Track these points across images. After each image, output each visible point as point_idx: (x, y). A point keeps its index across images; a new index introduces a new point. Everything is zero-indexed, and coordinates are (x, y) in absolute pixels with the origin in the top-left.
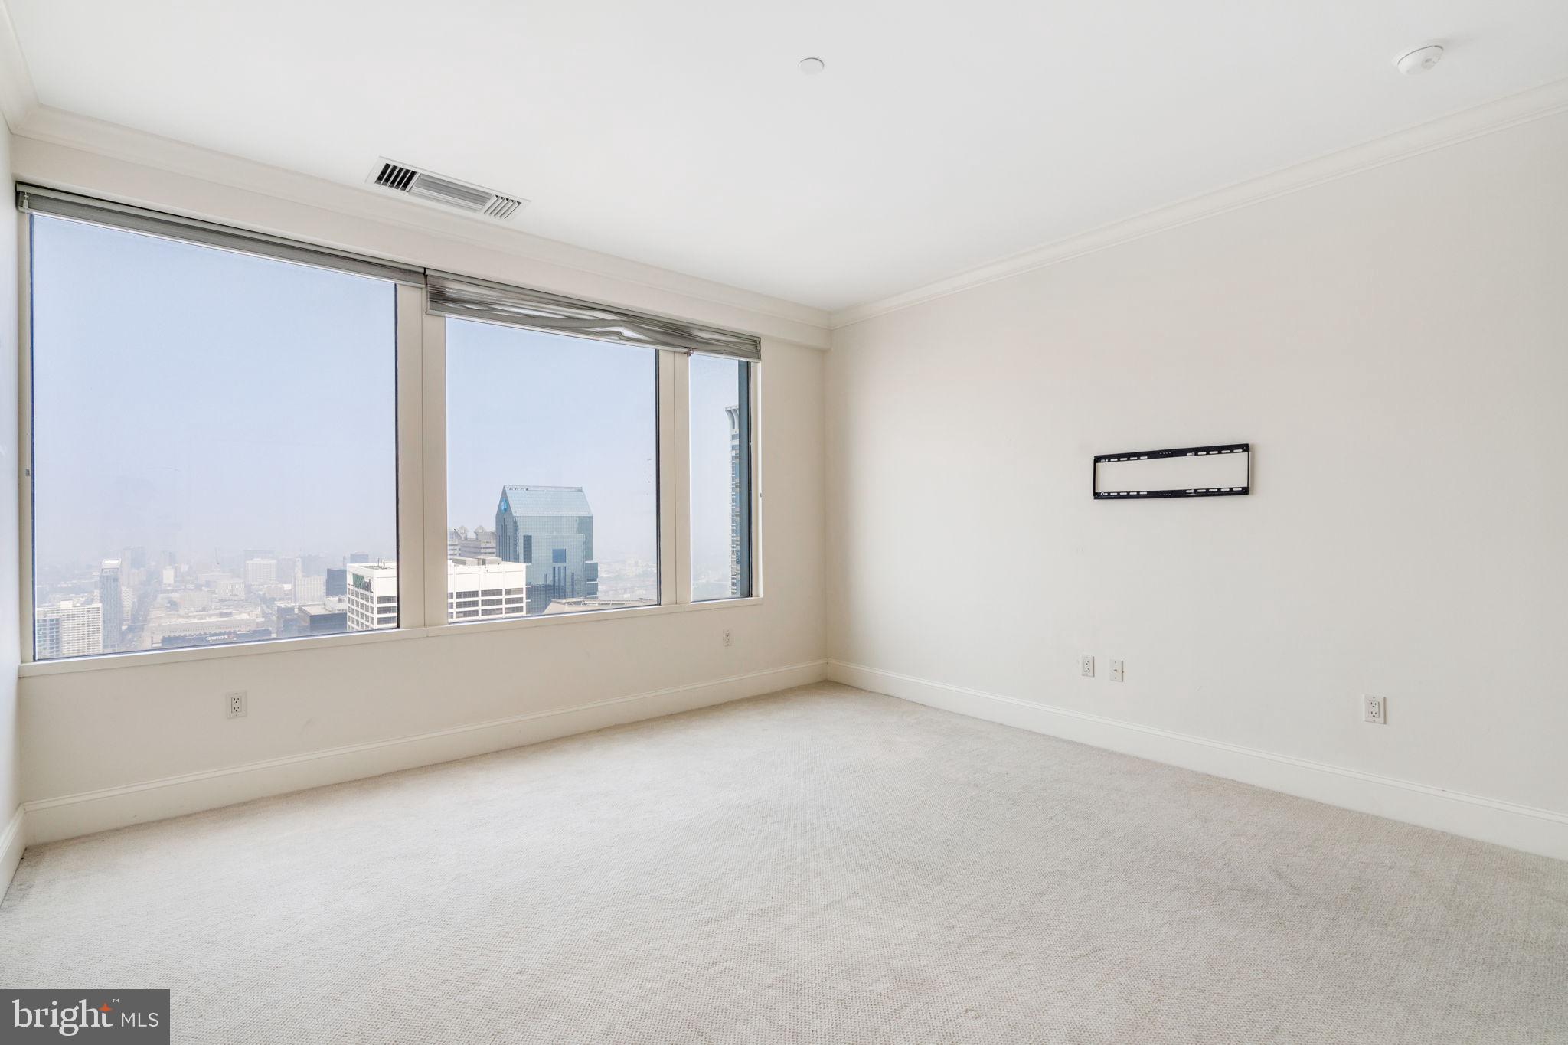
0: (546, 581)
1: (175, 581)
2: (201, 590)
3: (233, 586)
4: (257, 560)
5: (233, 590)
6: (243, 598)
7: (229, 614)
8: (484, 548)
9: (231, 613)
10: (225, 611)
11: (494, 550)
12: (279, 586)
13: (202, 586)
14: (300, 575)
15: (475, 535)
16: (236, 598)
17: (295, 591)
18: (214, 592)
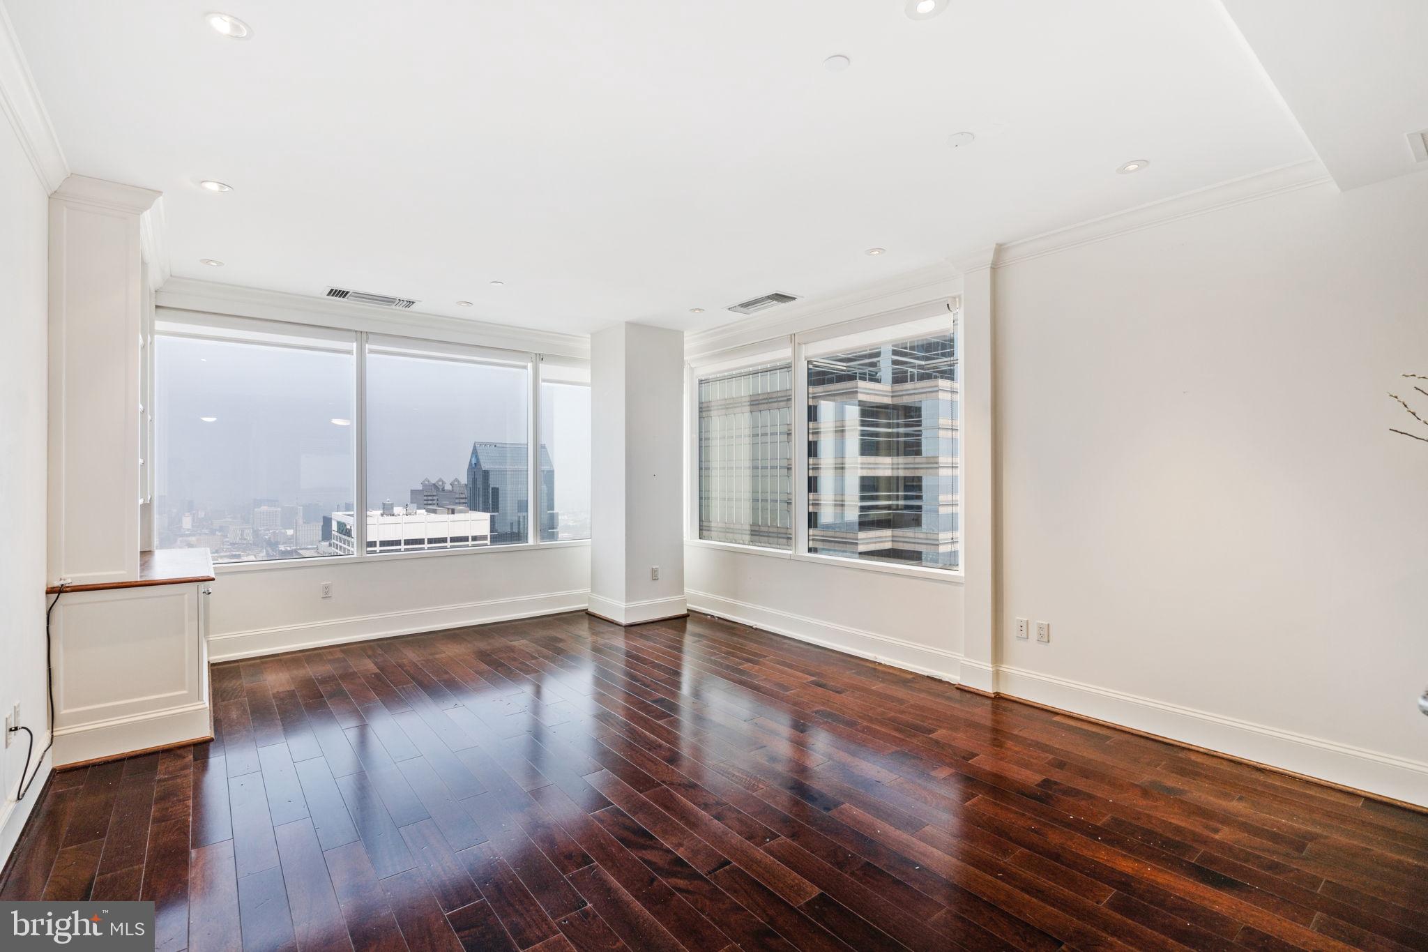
0: (512, 529)
1: (193, 526)
2: (214, 534)
3: (243, 531)
4: (264, 508)
5: (242, 535)
6: (251, 542)
7: (239, 556)
8: (458, 498)
9: (239, 555)
10: (234, 553)
11: (466, 501)
12: (283, 531)
13: (216, 530)
14: (301, 521)
15: (451, 486)
16: (245, 542)
17: (296, 536)
18: (226, 537)
